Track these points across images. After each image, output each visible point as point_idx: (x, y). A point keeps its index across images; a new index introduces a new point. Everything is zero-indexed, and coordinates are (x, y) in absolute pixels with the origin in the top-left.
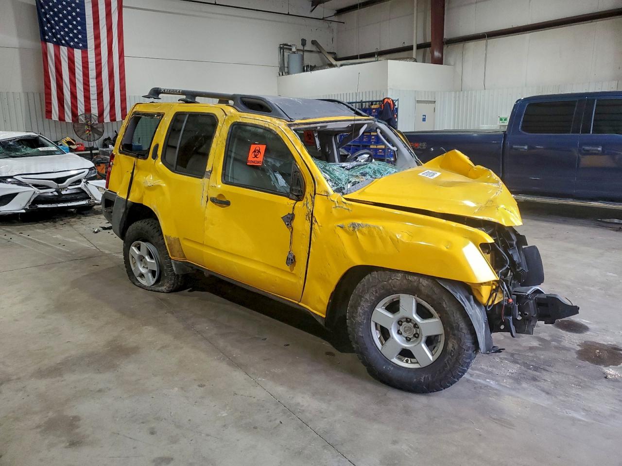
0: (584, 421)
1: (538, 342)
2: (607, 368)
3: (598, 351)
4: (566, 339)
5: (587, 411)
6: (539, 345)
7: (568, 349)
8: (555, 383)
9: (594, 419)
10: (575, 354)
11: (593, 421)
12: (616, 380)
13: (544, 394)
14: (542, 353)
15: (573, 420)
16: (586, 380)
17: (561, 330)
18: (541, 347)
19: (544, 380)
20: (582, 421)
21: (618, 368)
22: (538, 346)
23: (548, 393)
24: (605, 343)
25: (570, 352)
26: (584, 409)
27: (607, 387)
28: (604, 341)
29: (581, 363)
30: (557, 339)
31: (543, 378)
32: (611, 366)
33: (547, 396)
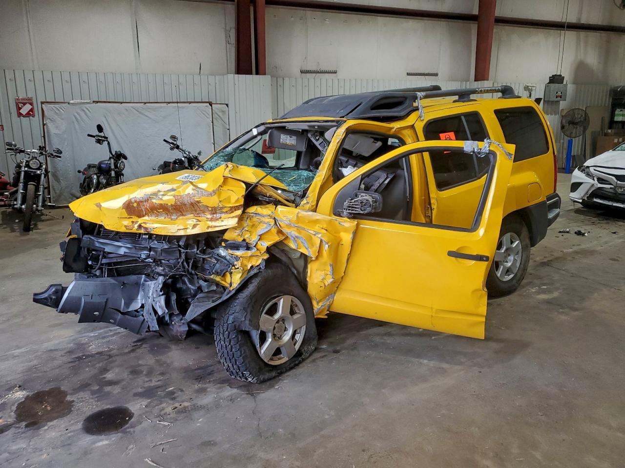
0: (12, 351)
1: (109, 379)
2: (25, 396)
3: (49, 408)
4: (92, 400)
5: (14, 357)
6: (105, 378)
7: (76, 390)
8: (54, 359)
9: (6, 355)
10: (66, 390)
11: (6, 354)
12: (10, 389)
13: (53, 348)
14: (92, 372)
15: (19, 348)
16: (34, 375)
17: (109, 407)
18: (101, 377)
19: (63, 356)
20: (14, 350)
21: (16, 402)
22: (105, 376)
23: (51, 350)
24: (50, 424)
25: (72, 389)
26: (18, 356)
27: (13, 380)
28: (54, 427)
29: (52, 385)
30: (100, 394)
31: (65, 357)
32: (23, 400)
33: (49, 349)
